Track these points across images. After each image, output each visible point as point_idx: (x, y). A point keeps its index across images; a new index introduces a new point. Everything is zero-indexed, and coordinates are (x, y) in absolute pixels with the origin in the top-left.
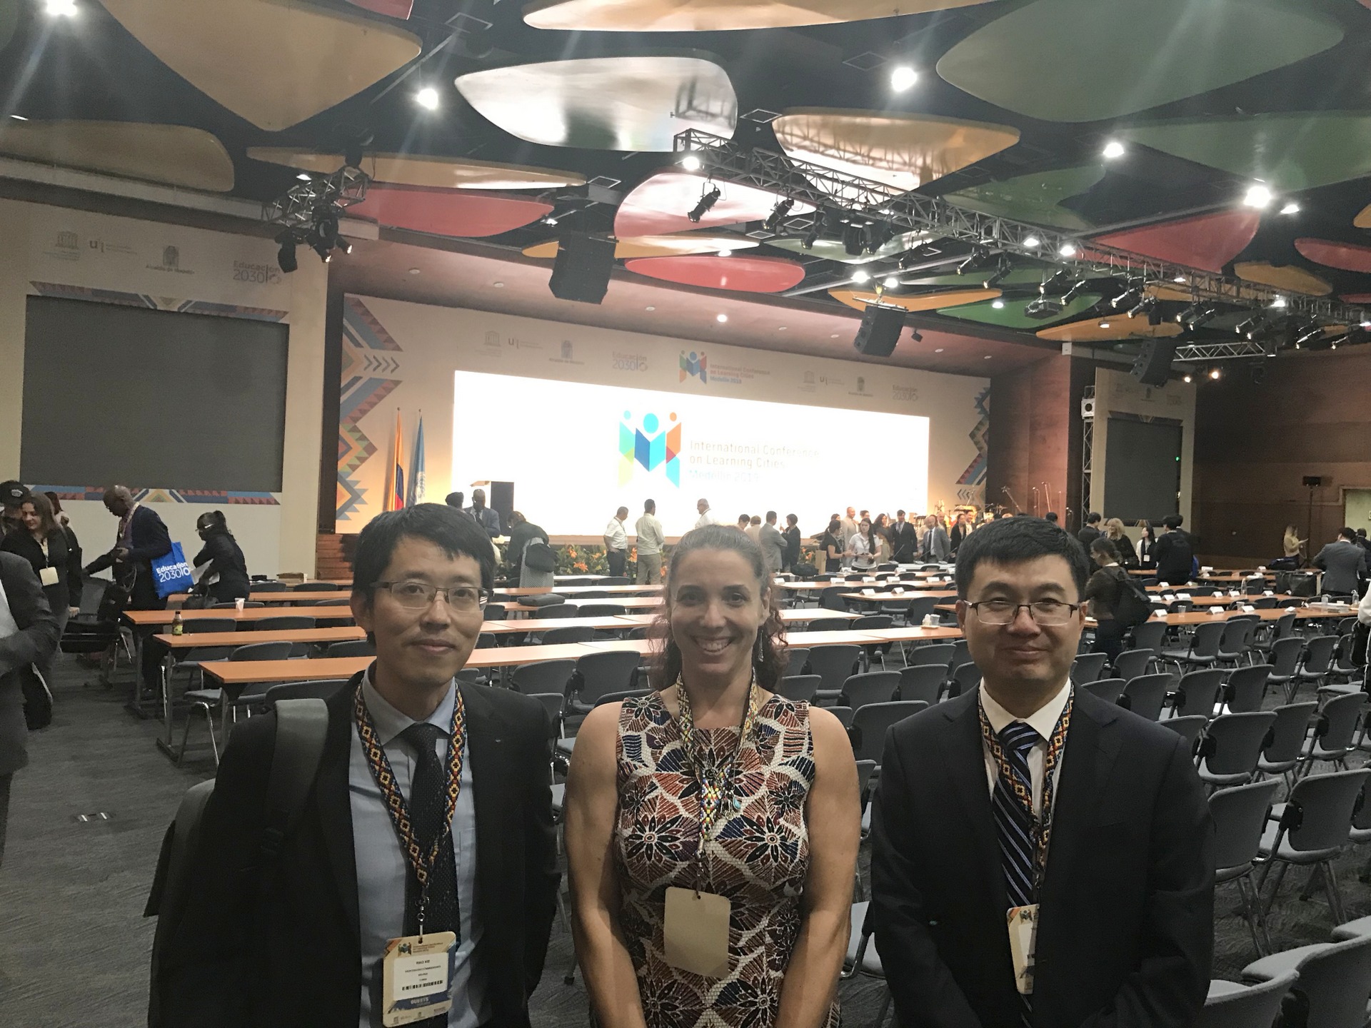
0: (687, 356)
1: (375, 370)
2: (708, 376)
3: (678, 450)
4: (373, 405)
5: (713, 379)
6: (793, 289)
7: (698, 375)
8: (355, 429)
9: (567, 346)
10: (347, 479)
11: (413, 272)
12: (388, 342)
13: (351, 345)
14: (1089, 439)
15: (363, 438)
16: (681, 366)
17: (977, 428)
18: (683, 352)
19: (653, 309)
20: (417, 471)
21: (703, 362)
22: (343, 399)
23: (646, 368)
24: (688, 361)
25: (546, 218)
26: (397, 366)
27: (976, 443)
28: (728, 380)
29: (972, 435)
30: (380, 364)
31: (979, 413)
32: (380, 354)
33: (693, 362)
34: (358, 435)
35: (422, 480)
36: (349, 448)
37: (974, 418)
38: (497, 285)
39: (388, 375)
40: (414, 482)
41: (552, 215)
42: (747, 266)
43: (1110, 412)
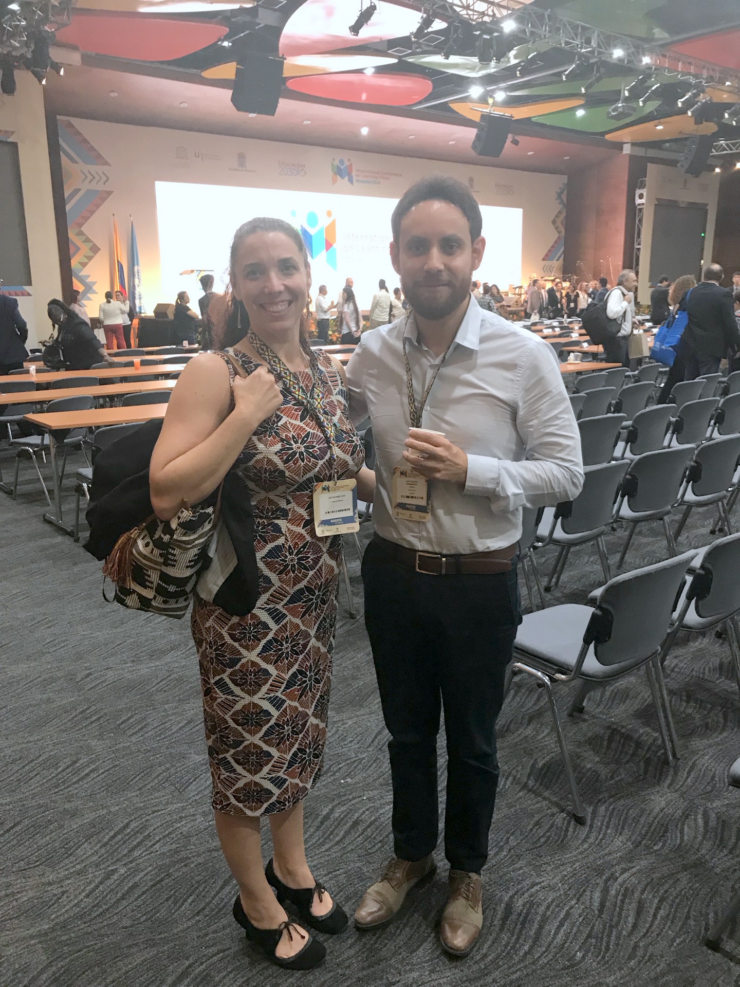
0: (337, 163)
1: (90, 182)
2: (355, 178)
3: (335, 241)
4: (92, 212)
5: (357, 181)
6: (420, 103)
7: (346, 178)
8: (81, 233)
9: (241, 157)
10: (80, 274)
11: (112, 95)
12: (99, 159)
13: (69, 161)
14: (640, 221)
15: (88, 240)
16: (333, 171)
17: (557, 216)
18: (334, 160)
19: (309, 122)
20: (133, 266)
21: (350, 167)
22: (68, 208)
23: (306, 173)
24: (338, 167)
25: (223, 41)
26: (108, 179)
27: (557, 228)
28: (370, 182)
29: (554, 222)
30: (94, 178)
31: (560, 204)
32: (93, 168)
33: (342, 167)
34: (83, 238)
35: (138, 272)
36: (78, 249)
37: (555, 207)
38: (182, 105)
39: (100, 187)
40: (132, 274)
41: (226, 38)
42: (386, 81)
43: (658, 199)
